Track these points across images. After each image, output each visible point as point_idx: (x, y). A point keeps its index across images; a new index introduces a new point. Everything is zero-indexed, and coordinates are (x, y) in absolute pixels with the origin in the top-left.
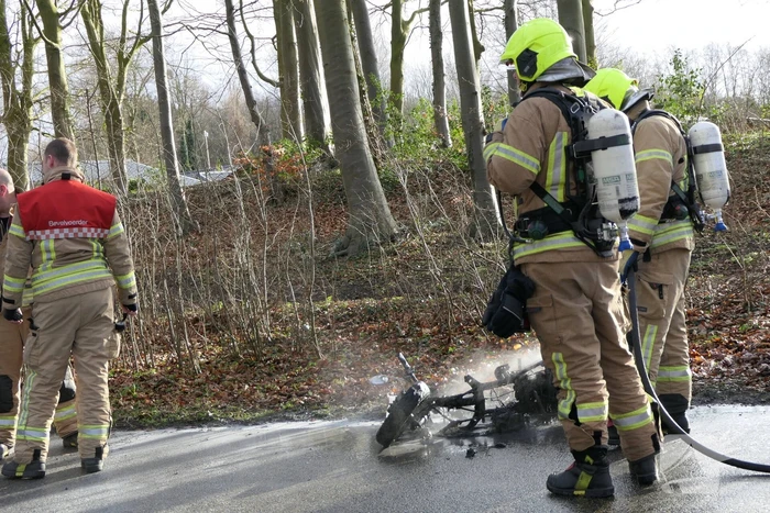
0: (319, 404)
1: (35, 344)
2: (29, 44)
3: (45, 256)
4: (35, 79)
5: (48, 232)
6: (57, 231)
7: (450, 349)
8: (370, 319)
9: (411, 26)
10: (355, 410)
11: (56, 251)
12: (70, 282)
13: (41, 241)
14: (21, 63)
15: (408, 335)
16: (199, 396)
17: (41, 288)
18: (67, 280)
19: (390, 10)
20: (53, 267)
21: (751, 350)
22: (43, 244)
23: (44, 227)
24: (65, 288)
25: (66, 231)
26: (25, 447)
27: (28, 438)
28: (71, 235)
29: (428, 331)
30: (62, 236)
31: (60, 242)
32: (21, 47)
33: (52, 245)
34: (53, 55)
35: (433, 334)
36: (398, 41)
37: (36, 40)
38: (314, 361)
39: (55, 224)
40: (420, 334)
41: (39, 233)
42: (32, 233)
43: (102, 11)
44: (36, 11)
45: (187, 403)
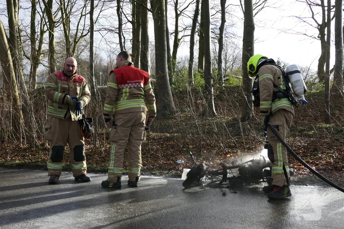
0: (152, 169)
1: (116, 132)
2: (42, 32)
3: (124, 95)
4: (43, 45)
5: (126, 85)
6: (130, 84)
7: (202, 154)
8: (167, 140)
9: (181, 41)
10: (167, 173)
11: (129, 93)
12: (133, 106)
13: (123, 89)
14: (39, 39)
15: (183, 147)
16: (103, 161)
17: (121, 107)
18: (132, 105)
19: (174, 34)
20: (127, 99)
21: (322, 165)
22: (124, 90)
23: (125, 83)
24: (131, 108)
25: (134, 84)
26: (114, 176)
27: (115, 172)
28: (136, 86)
29: (191, 146)
30: (132, 86)
31: (131, 89)
32: (39, 33)
33: (128, 90)
34: (51, 37)
35: (194, 148)
36: (176, 46)
37: (45, 32)
38: (148, 153)
39: (129, 82)
40: (189, 147)
41: (123, 85)
42: (120, 86)
43: (70, 23)
44: (47, 21)
45: (98, 164)
